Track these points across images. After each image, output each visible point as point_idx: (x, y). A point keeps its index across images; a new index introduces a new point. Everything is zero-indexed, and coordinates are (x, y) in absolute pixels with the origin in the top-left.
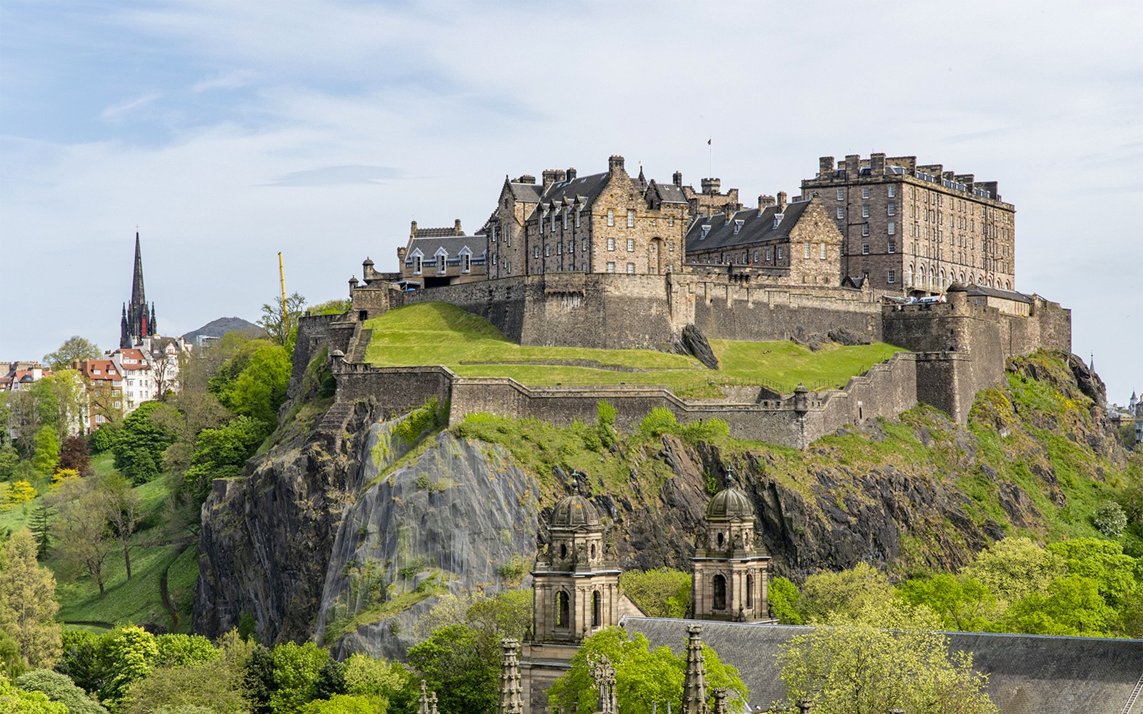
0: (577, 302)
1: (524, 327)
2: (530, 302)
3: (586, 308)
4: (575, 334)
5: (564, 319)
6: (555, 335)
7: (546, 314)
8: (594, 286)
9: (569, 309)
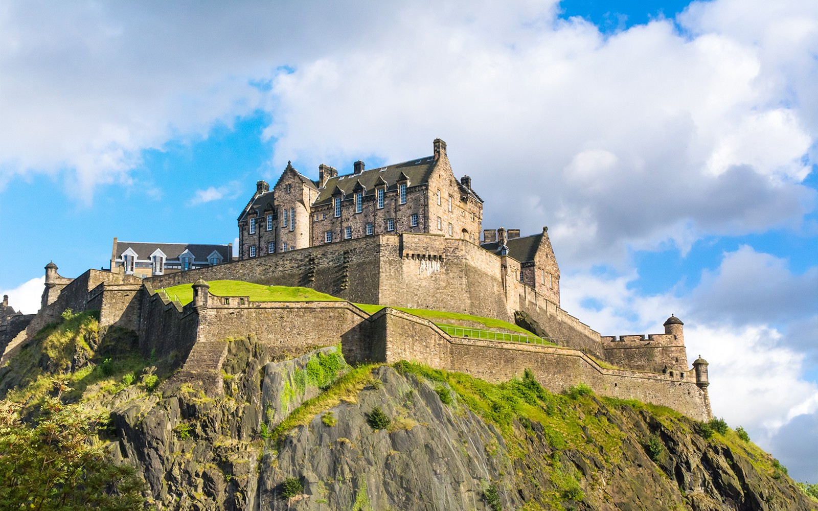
0: (436, 265)
1: (381, 287)
2: (385, 262)
3: (447, 274)
4: (437, 299)
5: (424, 283)
6: (416, 298)
7: (405, 276)
8: (453, 251)
9: (429, 273)
